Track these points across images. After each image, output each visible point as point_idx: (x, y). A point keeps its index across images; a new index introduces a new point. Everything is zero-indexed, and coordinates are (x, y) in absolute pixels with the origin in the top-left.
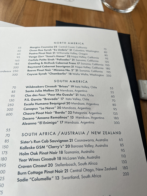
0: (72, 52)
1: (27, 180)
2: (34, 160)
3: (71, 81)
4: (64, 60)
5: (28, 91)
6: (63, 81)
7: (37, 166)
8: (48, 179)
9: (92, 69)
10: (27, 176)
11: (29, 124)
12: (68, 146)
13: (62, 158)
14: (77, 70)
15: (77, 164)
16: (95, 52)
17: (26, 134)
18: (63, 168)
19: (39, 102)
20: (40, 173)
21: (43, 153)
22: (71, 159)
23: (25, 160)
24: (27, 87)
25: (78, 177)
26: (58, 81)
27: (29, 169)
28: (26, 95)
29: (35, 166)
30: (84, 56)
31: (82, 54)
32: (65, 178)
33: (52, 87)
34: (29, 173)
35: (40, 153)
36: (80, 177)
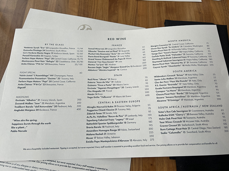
0: (183, 48)
1: (167, 133)
2: (169, 122)
3: (185, 71)
4: (177, 55)
5: (157, 80)
6: (179, 71)
7: (171, 126)
8: (178, 132)
9: (199, 61)
10: (166, 131)
11: (161, 101)
12: (188, 114)
13: (185, 121)
14: (188, 62)
15: (195, 125)
16: (200, 46)
17: (161, 107)
18: (187, 127)
19: (165, 87)
20: (173, 129)
21: (173, 119)
22: (191, 122)
23: (163, 123)
24: (155, 77)
25: (197, 132)
26: (176, 71)
27: (167, 127)
28: (156, 83)
29: (170, 125)
30: (192, 51)
31: (190, 49)
32: (189, 132)
33: (172, 76)
34: (167, 129)
35: (172, 118)
36: (198, 132)
